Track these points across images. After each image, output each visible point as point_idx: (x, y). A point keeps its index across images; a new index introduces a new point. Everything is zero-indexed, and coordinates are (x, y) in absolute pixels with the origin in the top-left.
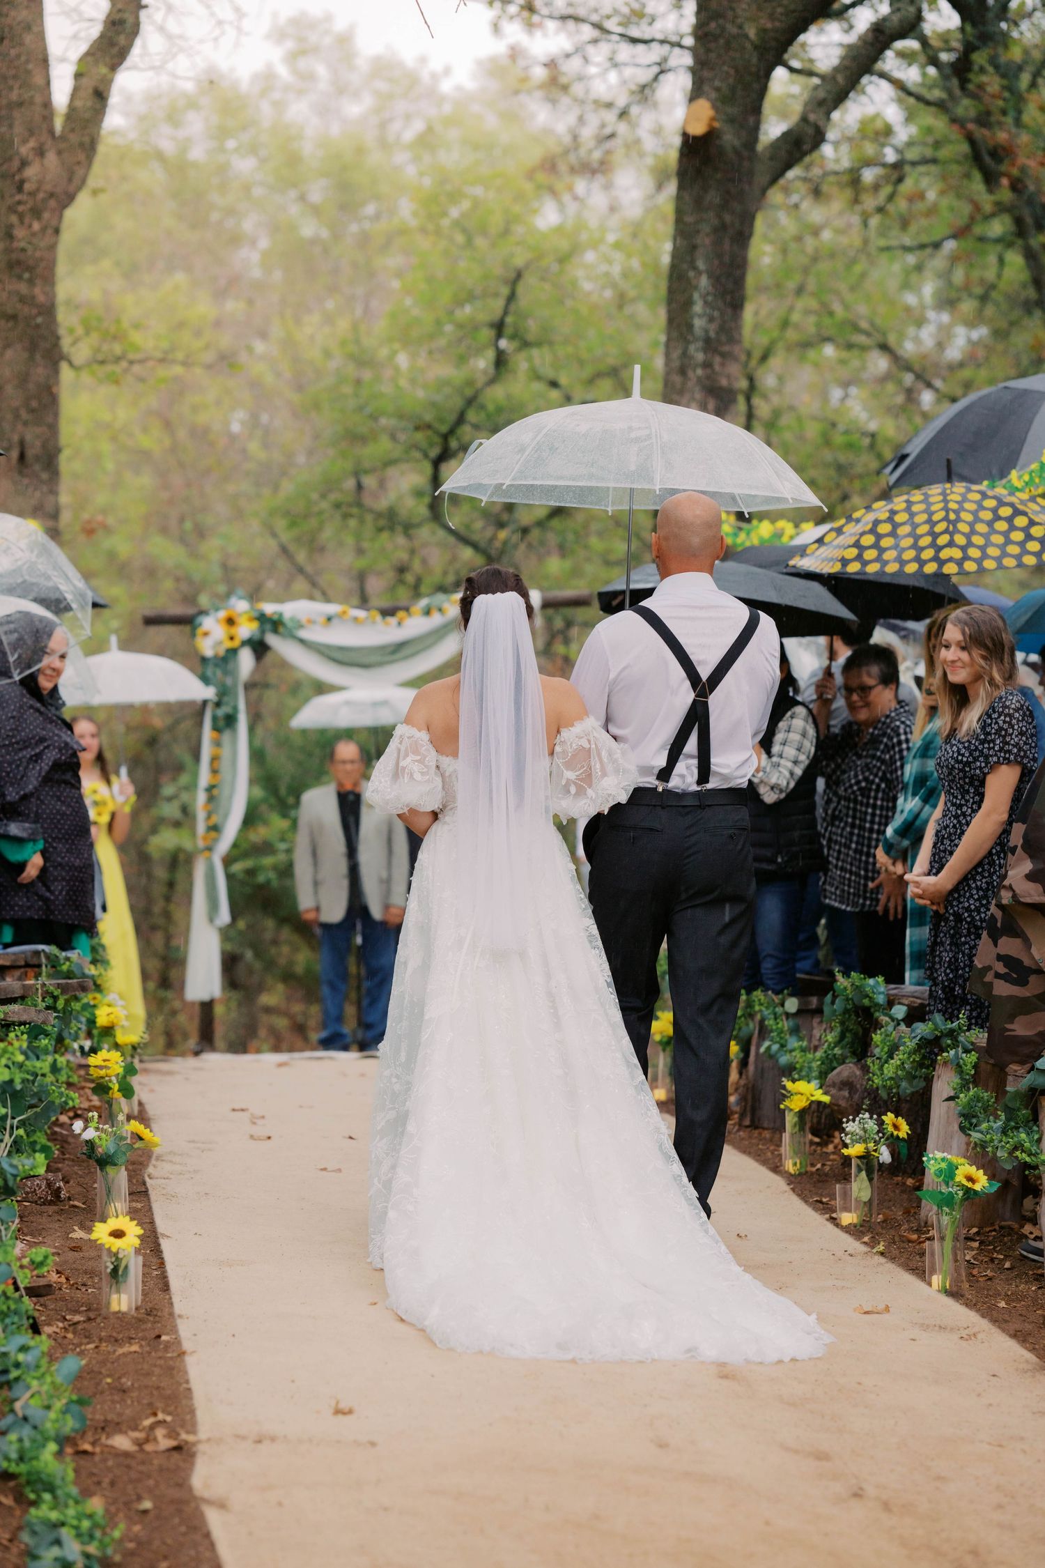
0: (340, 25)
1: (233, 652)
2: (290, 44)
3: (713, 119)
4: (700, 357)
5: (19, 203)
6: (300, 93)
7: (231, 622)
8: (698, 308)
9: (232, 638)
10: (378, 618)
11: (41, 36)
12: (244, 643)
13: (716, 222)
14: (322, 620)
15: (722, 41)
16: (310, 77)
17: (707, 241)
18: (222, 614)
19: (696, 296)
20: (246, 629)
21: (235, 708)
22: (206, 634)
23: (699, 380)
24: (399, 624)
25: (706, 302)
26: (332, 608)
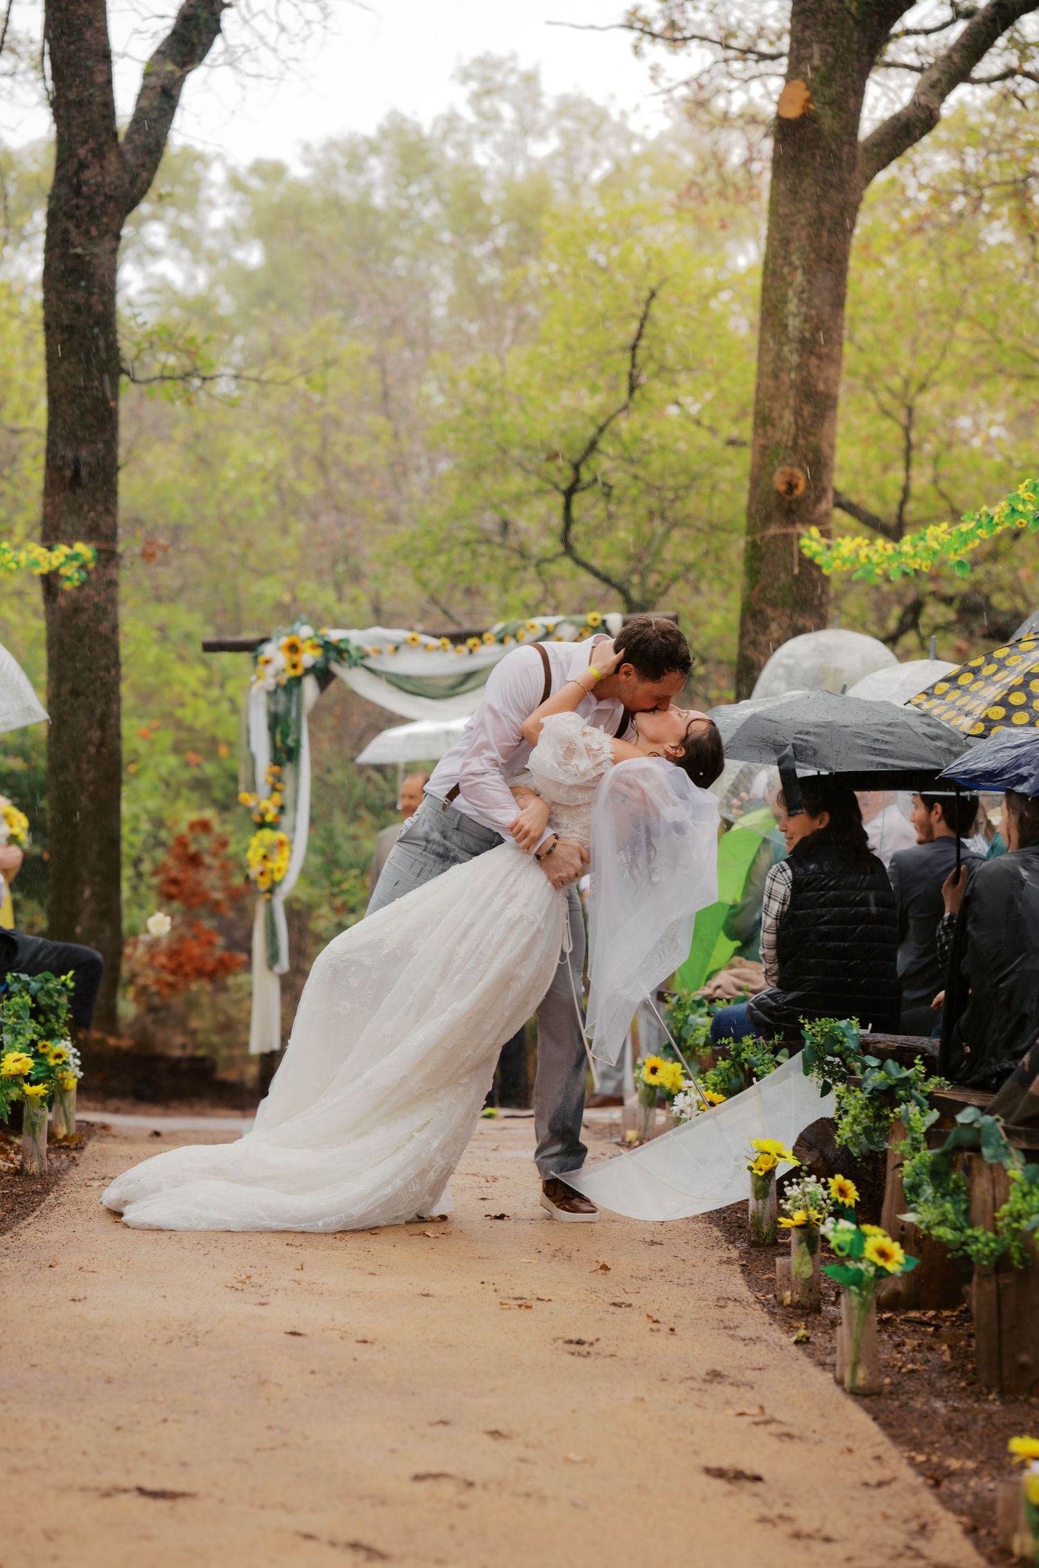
0: (524, 65)
1: (297, 681)
2: (473, 85)
3: (809, 100)
4: (795, 359)
5: (77, 207)
6: (484, 135)
7: (293, 648)
8: (792, 306)
9: (294, 666)
10: (449, 646)
11: (103, 32)
12: (308, 671)
13: (814, 213)
14: (390, 648)
15: (820, 16)
16: (496, 117)
17: (804, 234)
18: (285, 641)
19: (790, 293)
20: (309, 657)
21: (298, 741)
22: (267, 662)
23: (793, 385)
24: (471, 651)
25: (801, 300)
26: (400, 634)
